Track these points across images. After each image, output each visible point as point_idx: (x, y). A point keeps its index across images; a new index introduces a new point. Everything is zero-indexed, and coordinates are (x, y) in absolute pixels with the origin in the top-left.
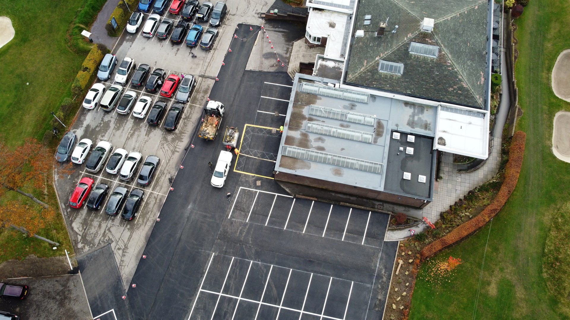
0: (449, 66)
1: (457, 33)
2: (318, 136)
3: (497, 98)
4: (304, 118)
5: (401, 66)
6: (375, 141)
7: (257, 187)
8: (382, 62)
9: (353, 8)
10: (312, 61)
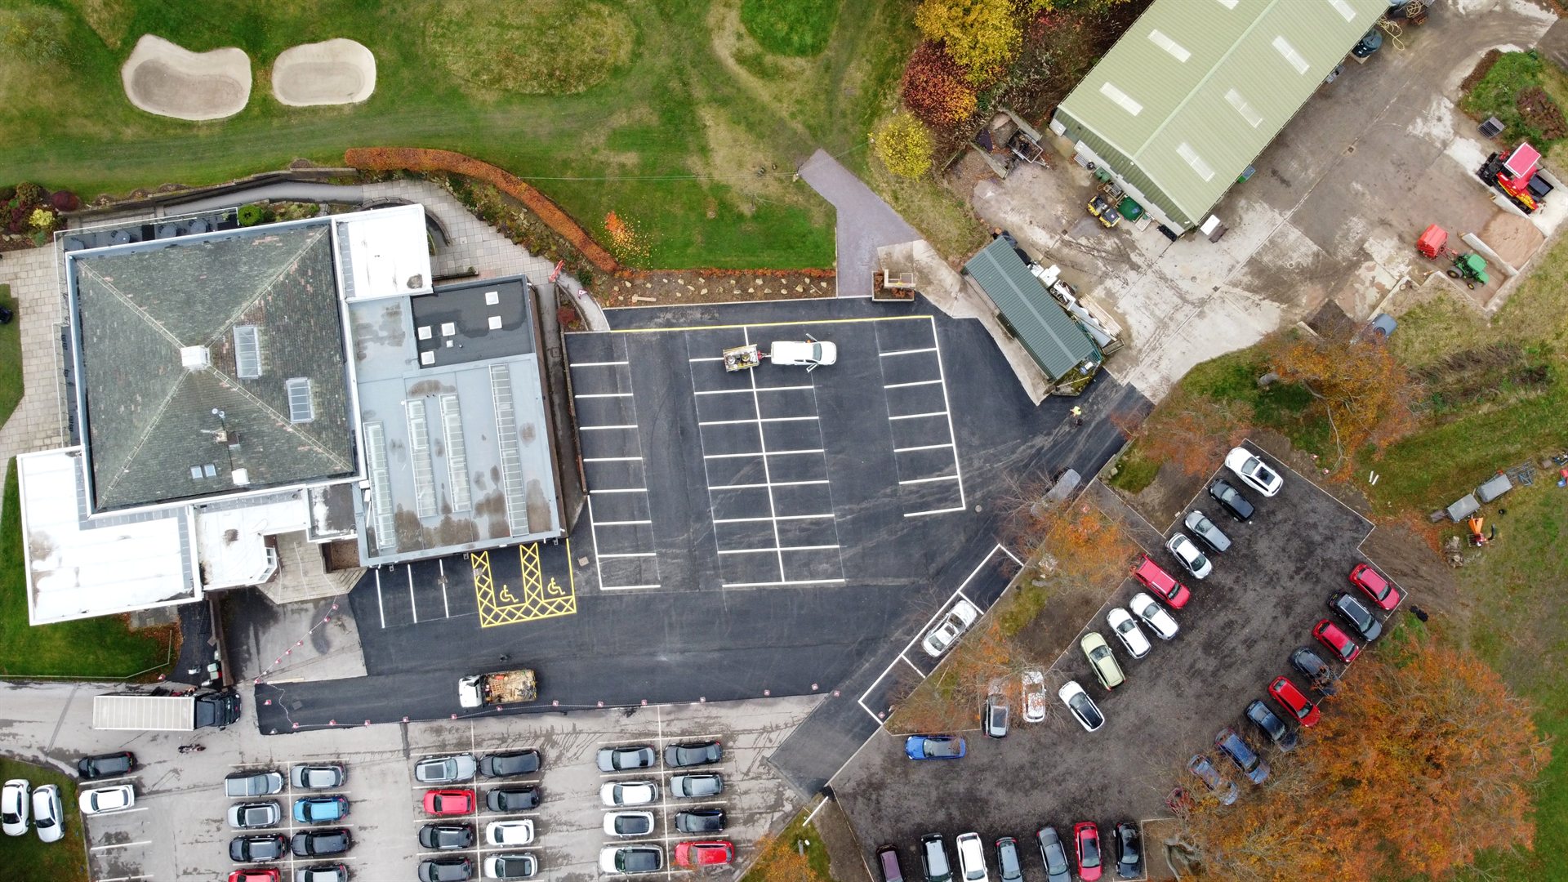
0: (267, 302)
1: (189, 302)
2: (474, 486)
3: (280, 207)
4: (447, 522)
5: (290, 383)
6: (452, 389)
7: (592, 561)
8: (293, 421)
9: (182, 509)
10: (318, 550)
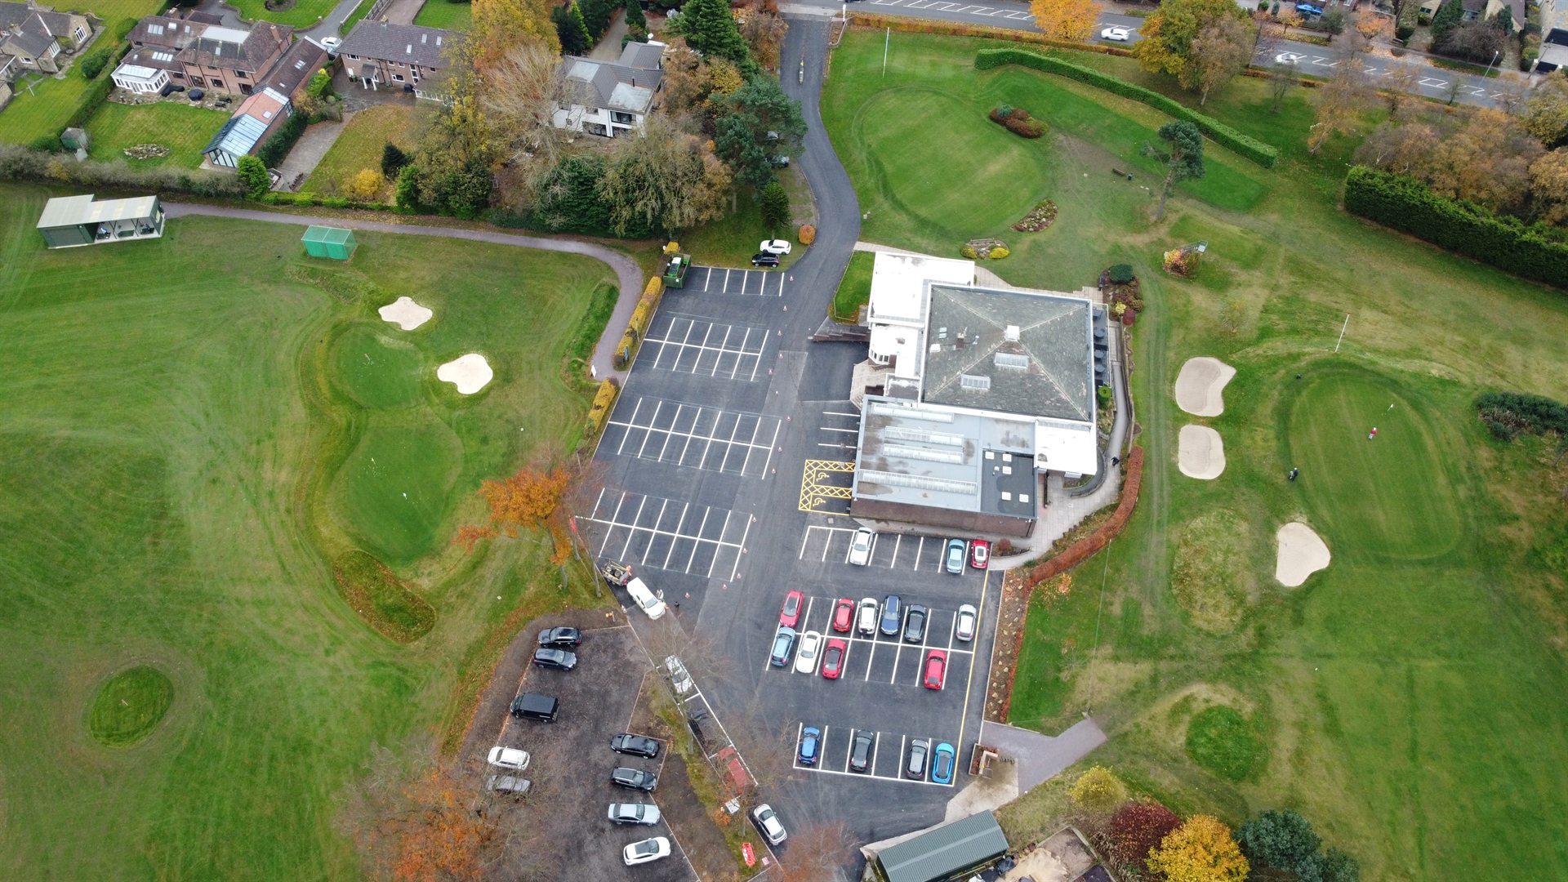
0: (1042, 377)
1: (1049, 342)
2: (898, 460)
3: (1110, 415)
4: (880, 441)
5: (987, 379)
6: (965, 462)
7: (829, 525)
8: (964, 376)
9: (923, 321)
10: (880, 384)
